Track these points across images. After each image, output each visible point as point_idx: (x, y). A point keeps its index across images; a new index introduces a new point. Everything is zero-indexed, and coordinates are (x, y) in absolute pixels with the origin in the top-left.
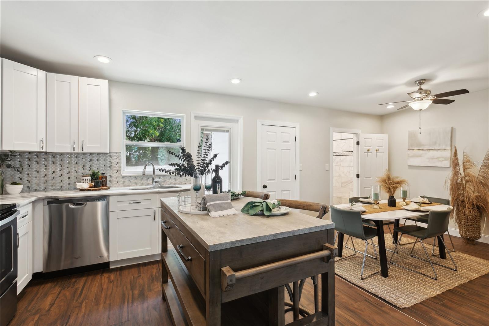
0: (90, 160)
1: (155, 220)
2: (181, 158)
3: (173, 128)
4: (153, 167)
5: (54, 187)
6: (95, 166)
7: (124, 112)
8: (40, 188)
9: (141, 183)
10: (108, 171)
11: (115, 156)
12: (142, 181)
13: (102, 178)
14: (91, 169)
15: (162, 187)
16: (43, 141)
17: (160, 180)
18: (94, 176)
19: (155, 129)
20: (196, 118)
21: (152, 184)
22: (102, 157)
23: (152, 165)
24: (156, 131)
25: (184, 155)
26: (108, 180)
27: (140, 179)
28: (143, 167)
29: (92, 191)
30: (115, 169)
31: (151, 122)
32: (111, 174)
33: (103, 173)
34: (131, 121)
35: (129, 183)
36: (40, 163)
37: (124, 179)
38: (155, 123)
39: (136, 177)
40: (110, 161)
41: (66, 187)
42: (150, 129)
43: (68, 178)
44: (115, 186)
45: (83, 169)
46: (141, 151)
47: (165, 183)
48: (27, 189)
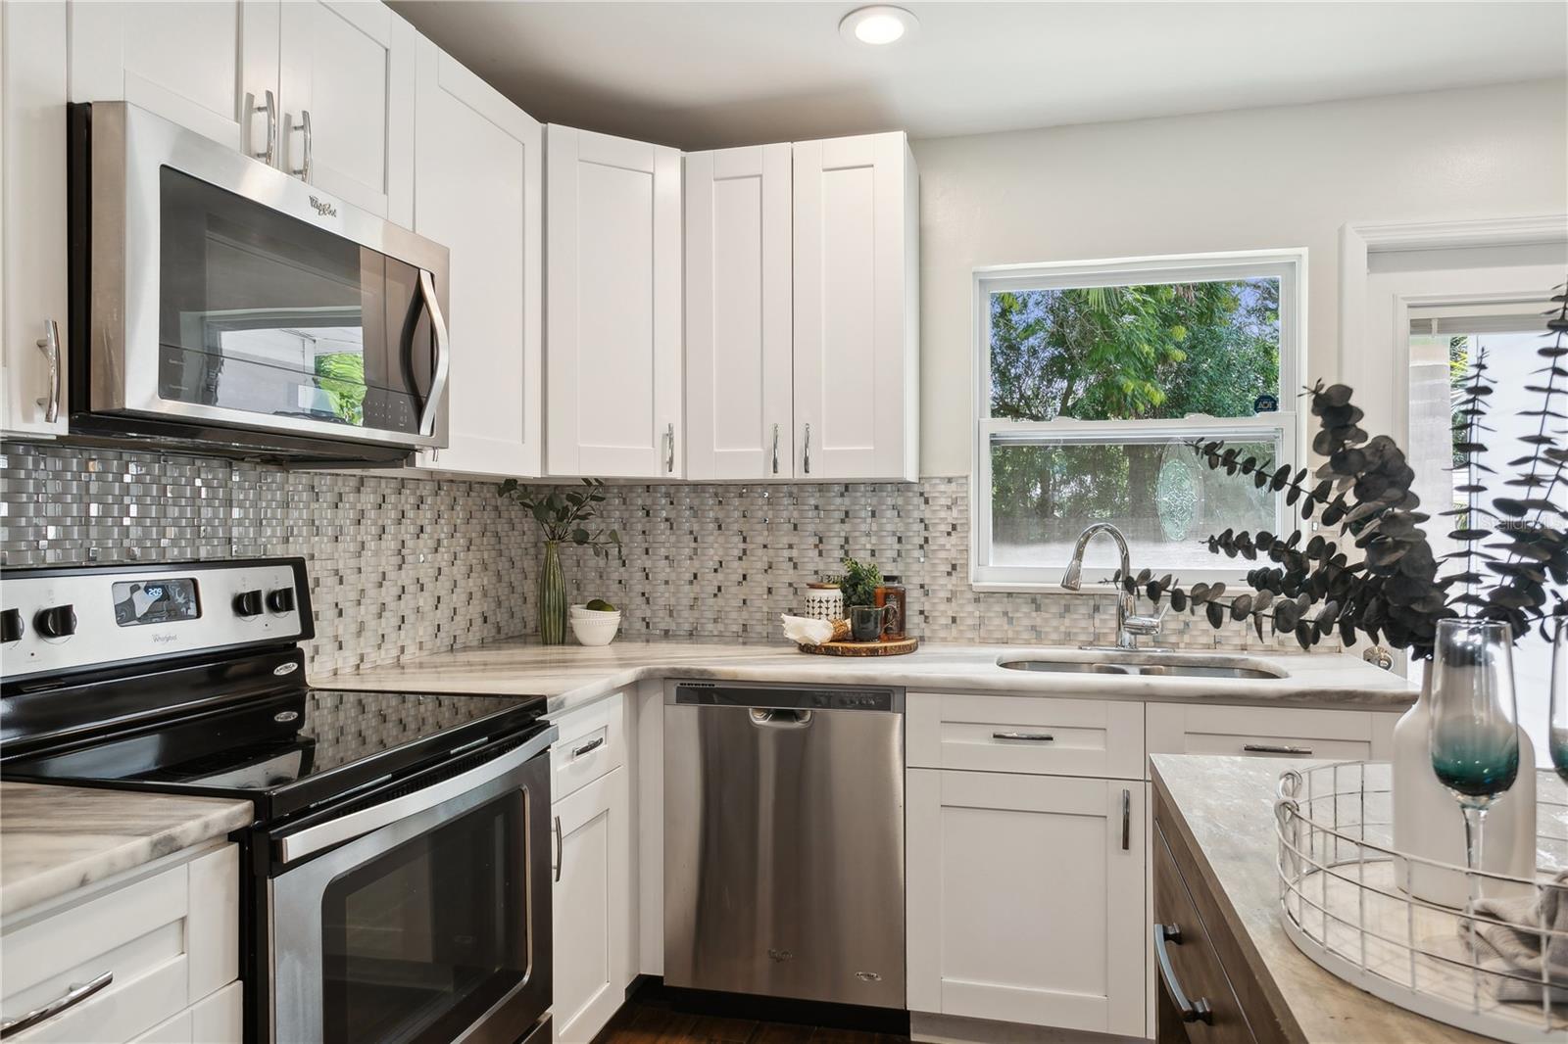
0: (843, 515)
1: (1126, 846)
2: (1303, 497)
3: (1228, 366)
4: (1124, 550)
5: (721, 627)
6: (863, 540)
7: (981, 281)
8: (678, 624)
9: (1062, 629)
10: (916, 567)
11: (941, 493)
12: (1067, 622)
13: (887, 596)
14: (846, 553)
15: (1168, 658)
16: (671, 440)
17: (1155, 621)
18: (855, 586)
19: (1147, 373)
20: (1378, 256)
21: (1113, 638)
22: (889, 501)
23: (1118, 537)
24: (1149, 385)
25: (1341, 463)
26: (912, 610)
27: (1054, 609)
28: (1072, 548)
29: (843, 655)
30: (943, 555)
31: (1129, 348)
32: (927, 581)
33: (895, 574)
34: (1047, 354)
35: (1006, 627)
36: (679, 529)
37: (982, 606)
38: (1146, 348)
39: (1036, 600)
40: (922, 521)
41: (759, 628)
42: (1127, 375)
43: (766, 590)
44: (944, 640)
45: (817, 552)
46: (1088, 479)
47: (1187, 638)
48: (639, 626)
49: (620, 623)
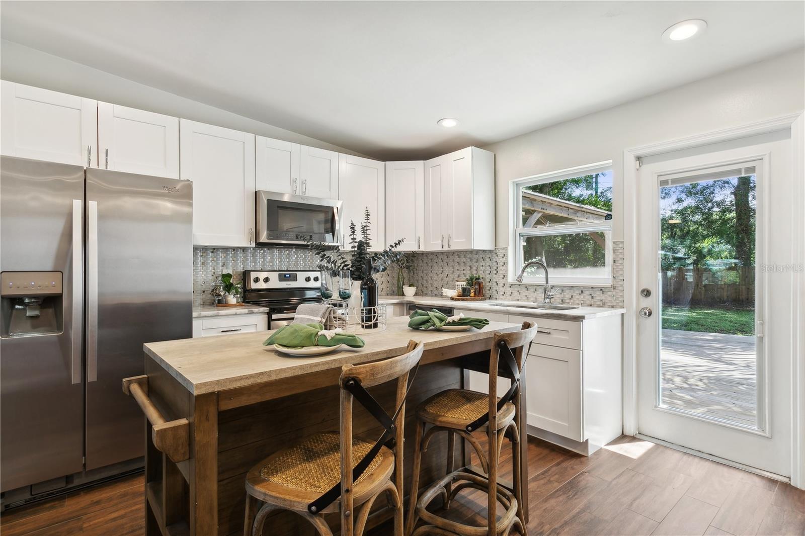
4: (547, 272)
7: (516, 184)
11: (501, 253)
13: (475, 285)
18: (471, 281)
22: (488, 256)
23: (543, 266)
29: (457, 300)
30: (501, 272)
35: (519, 295)
40: (496, 262)
48: (421, 292)
49: (416, 291)
